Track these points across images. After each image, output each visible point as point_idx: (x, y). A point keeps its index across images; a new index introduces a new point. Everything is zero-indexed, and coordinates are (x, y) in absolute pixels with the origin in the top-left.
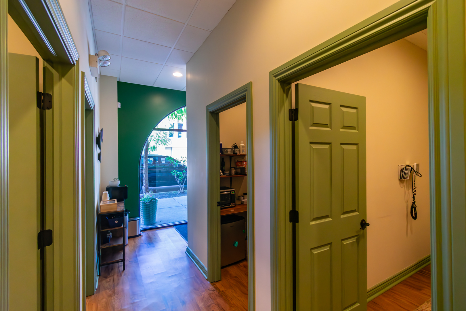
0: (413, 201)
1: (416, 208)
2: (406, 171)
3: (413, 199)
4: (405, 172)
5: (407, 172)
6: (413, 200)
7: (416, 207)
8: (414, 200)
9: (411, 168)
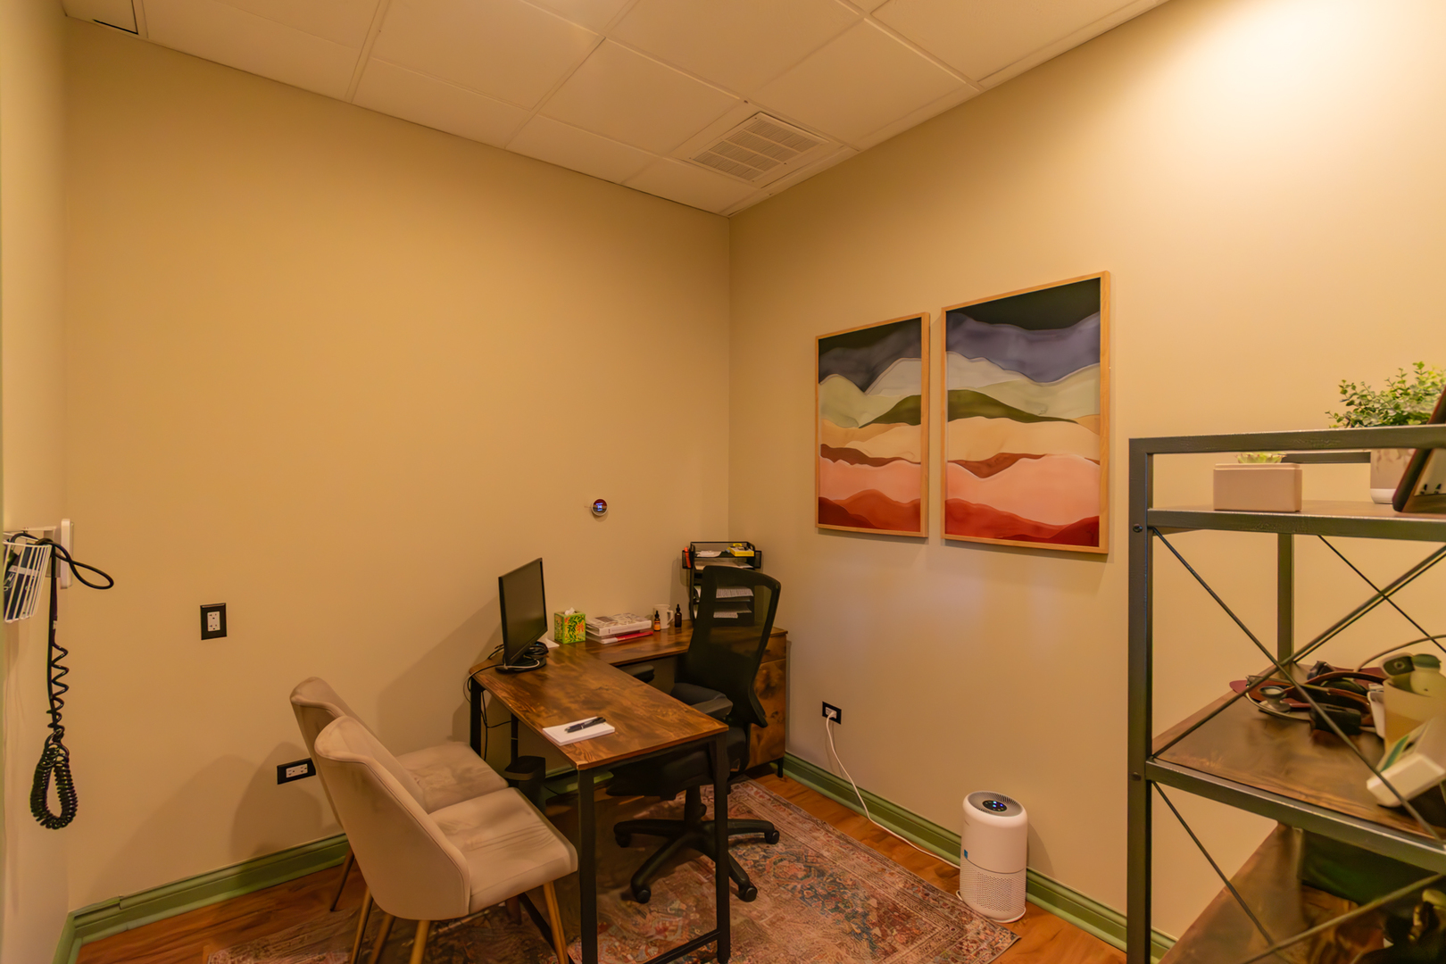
0: (51, 731)
1: (66, 760)
2: (26, 571)
3: (50, 721)
4: (21, 576)
5: (33, 573)
6: (50, 726)
7: (67, 753)
8: (54, 725)
9: (50, 547)
